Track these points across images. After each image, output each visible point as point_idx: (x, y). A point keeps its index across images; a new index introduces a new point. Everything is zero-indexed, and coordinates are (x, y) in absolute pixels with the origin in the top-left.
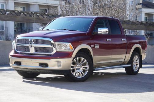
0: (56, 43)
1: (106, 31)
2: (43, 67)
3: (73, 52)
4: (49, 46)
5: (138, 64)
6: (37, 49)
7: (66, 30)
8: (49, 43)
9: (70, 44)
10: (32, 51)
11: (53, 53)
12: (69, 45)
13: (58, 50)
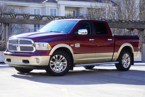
0: (36, 43)
1: (86, 32)
2: (25, 63)
3: (50, 51)
4: (31, 45)
5: (129, 62)
6: (22, 48)
7: (52, 31)
8: (30, 43)
9: (48, 43)
10: (19, 50)
11: (33, 51)
12: (46, 44)
13: (38, 49)
